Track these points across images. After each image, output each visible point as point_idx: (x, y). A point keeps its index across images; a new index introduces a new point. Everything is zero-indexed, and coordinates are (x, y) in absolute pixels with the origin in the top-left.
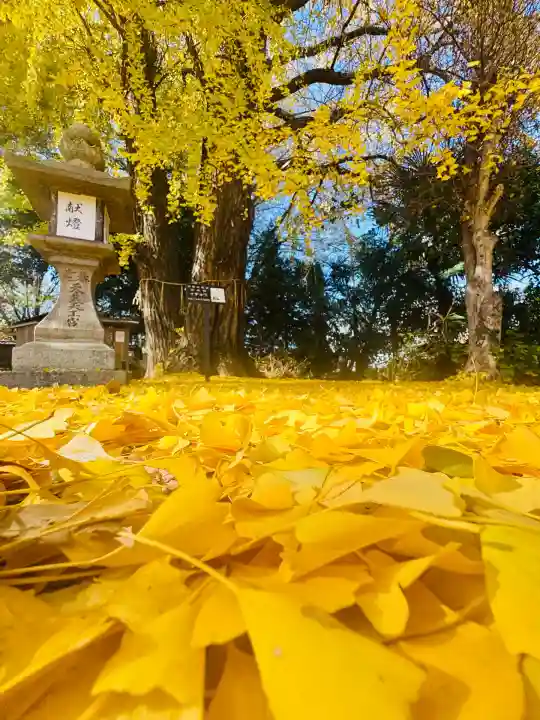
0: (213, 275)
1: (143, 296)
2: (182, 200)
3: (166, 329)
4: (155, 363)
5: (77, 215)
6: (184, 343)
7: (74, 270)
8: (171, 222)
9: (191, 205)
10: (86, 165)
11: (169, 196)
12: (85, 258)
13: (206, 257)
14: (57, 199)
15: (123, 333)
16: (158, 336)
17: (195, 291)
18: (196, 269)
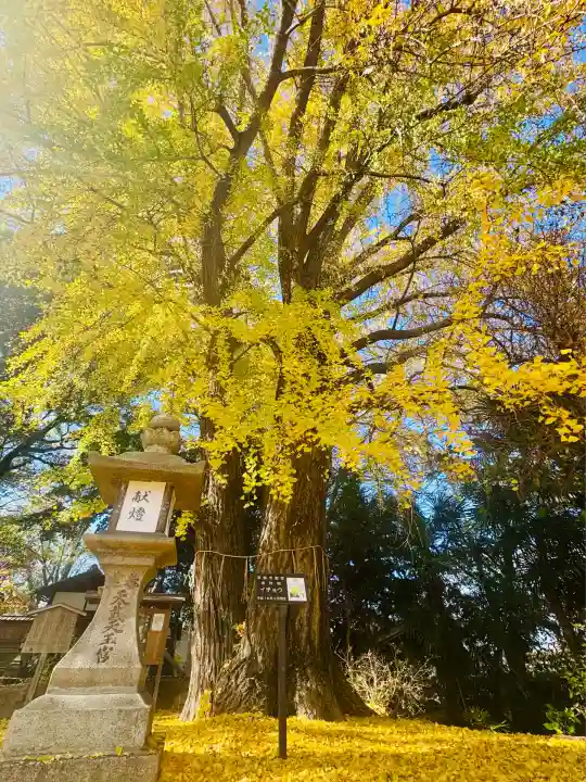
0: (286, 542)
1: (197, 573)
2: (258, 478)
3: (222, 626)
4: (201, 688)
5: (143, 504)
6: (244, 651)
7: (123, 573)
8: (246, 506)
9: (267, 483)
10: (162, 450)
11: (245, 475)
12: (141, 555)
13: (278, 521)
14: (126, 488)
15: (163, 615)
16: (209, 636)
17: (267, 585)
18: (265, 534)
